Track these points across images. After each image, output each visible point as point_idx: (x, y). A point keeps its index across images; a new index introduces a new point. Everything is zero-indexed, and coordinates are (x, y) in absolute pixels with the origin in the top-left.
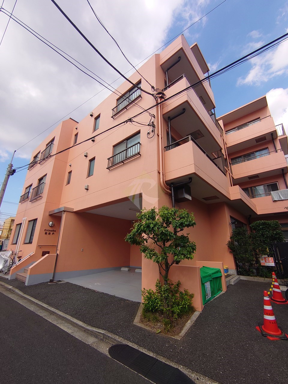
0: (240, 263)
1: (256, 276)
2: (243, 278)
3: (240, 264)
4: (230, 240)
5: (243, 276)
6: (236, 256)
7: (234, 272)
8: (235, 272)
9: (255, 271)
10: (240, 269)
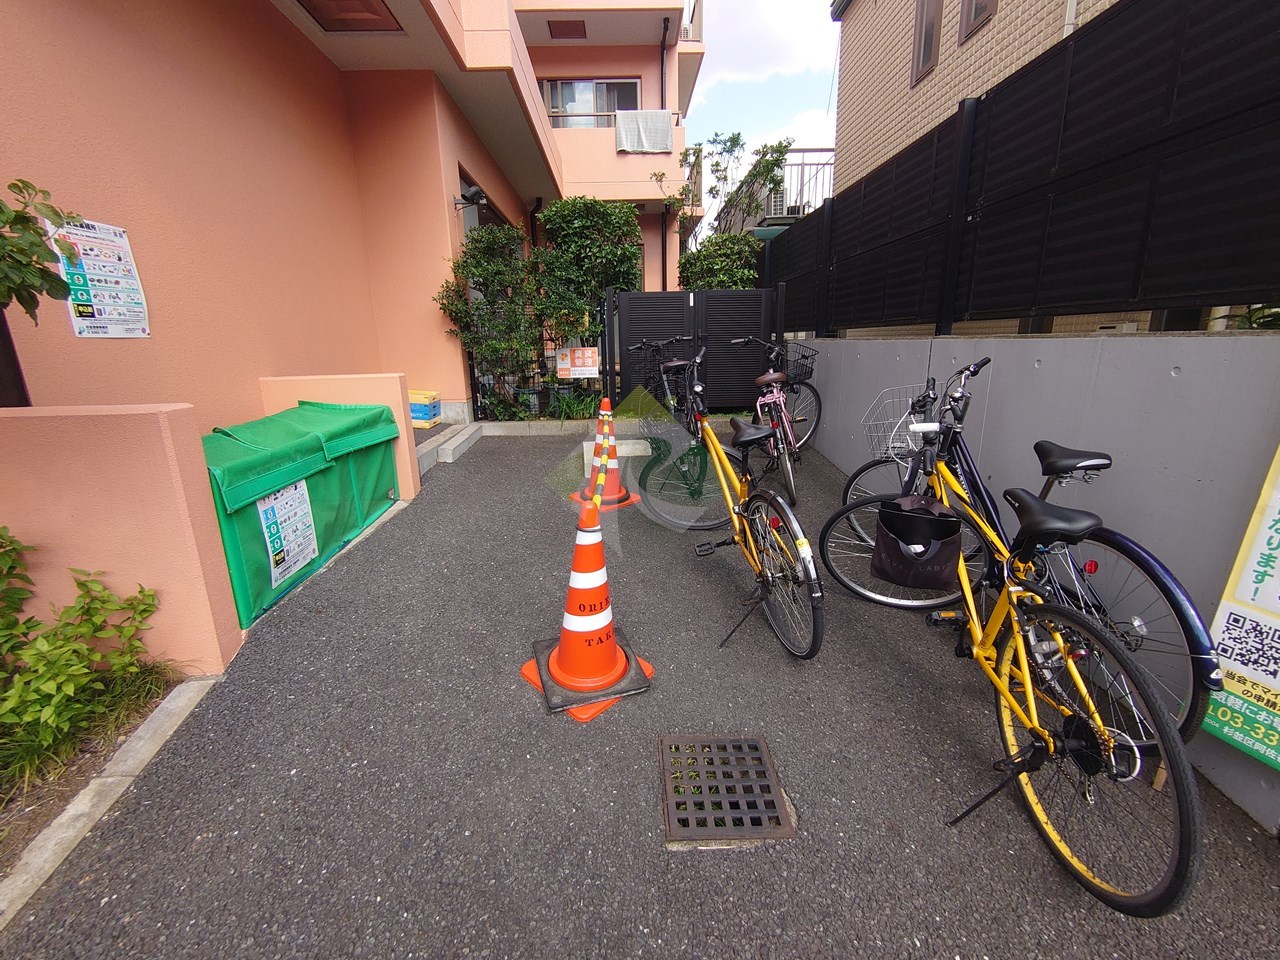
0: (486, 377)
1: (537, 417)
2: (491, 429)
3: (487, 380)
4: (452, 279)
5: (491, 424)
6: (475, 351)
7: (460, 411)
8: (466, 410)
9: (534, 400)
10: (484, 398)
